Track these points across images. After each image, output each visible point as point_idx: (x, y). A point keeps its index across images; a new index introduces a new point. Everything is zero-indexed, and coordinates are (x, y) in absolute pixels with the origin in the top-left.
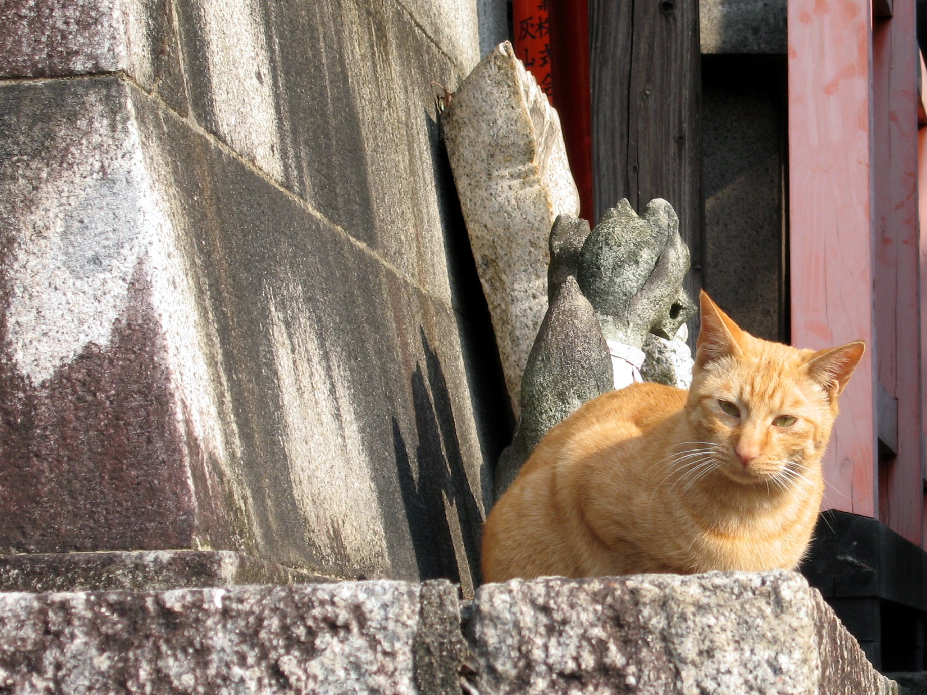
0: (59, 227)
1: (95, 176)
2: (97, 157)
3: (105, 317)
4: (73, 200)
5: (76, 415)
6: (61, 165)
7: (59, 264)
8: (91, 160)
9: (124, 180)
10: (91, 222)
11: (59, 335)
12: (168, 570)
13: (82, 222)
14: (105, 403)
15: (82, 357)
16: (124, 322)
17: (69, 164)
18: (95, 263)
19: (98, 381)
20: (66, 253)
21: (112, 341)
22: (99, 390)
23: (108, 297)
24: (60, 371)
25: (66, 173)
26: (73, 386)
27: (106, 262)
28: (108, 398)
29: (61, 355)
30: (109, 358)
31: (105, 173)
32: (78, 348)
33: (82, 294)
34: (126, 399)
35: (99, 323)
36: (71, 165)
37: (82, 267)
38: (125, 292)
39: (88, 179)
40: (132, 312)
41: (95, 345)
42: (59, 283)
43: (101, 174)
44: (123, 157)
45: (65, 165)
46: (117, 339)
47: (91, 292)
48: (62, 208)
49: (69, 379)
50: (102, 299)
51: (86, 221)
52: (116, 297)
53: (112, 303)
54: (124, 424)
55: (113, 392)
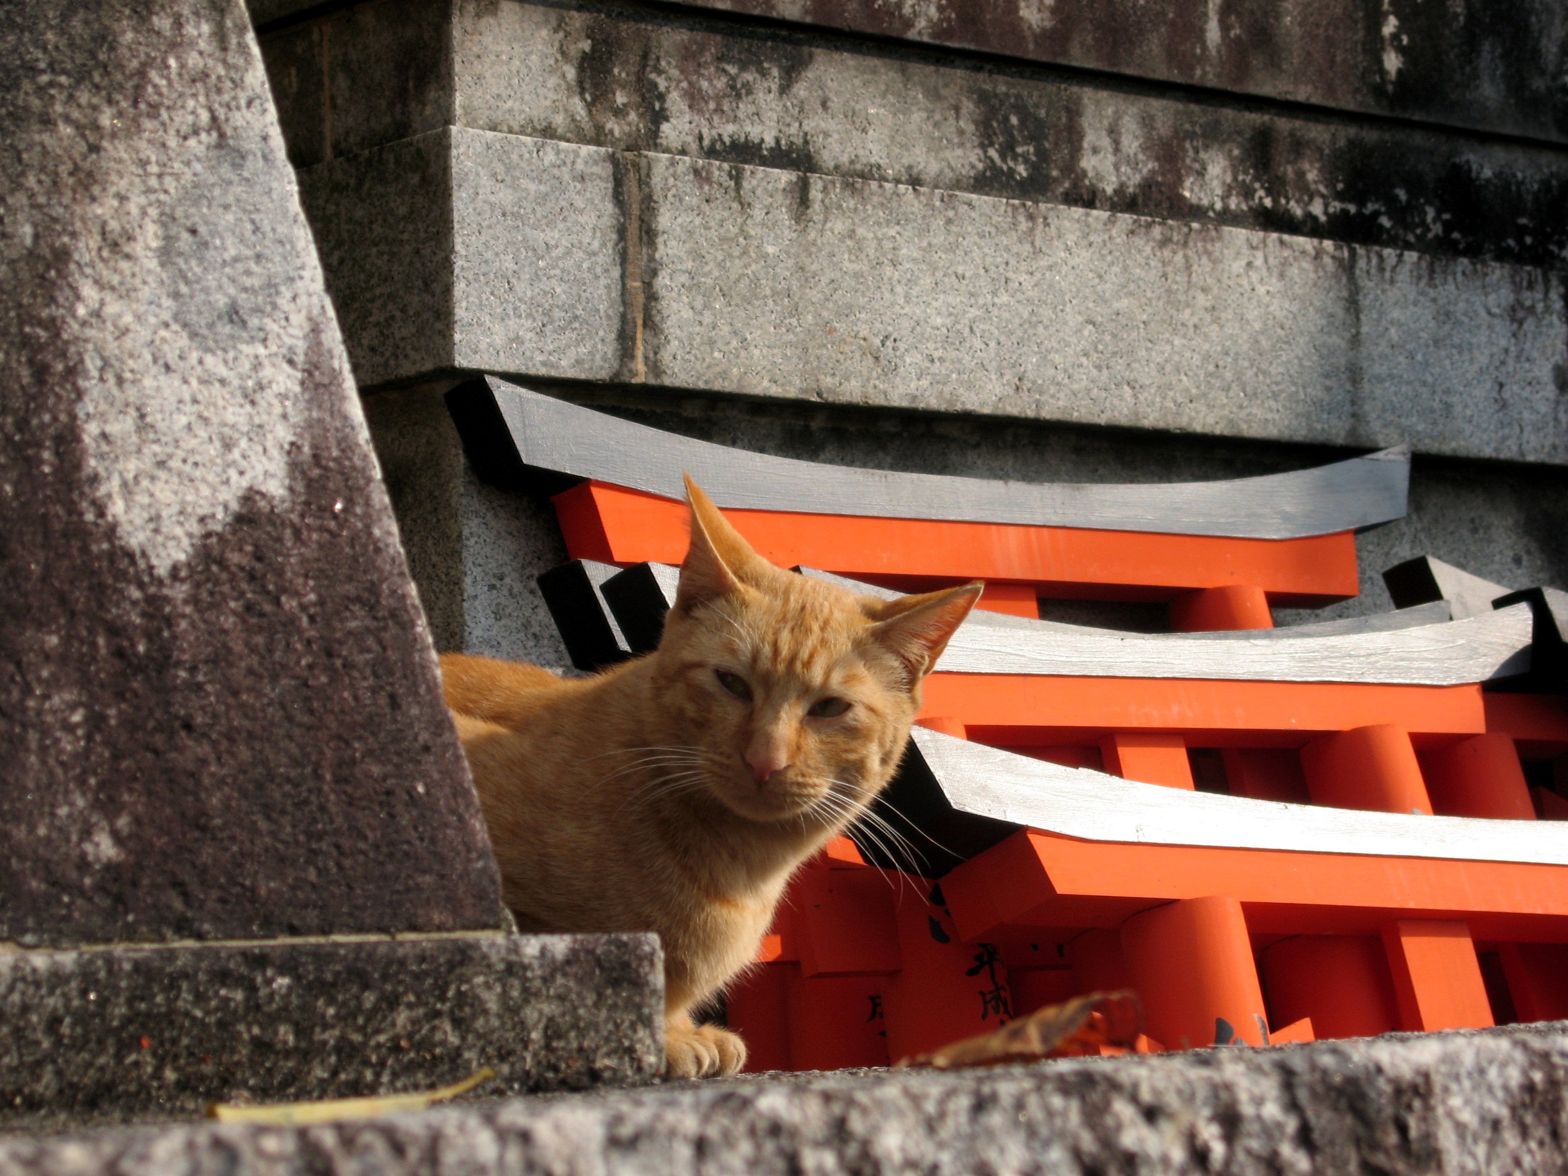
0: (150, 236)
1: (204, 136)
2: (202, 99)
3: (269, 436)
4: (170, 183)
5: (247, 644)
6: (135, 103)
7: (166, 316)
8: (191, 104)
9: (259, 154)
10: (213, 234)
11: (188, 468)
12: (565, 975)
13: (193, 232)
14: (300, 619)
15: (240, 519)
16: (306, 449)
17: (150, 105)
18: (231, 321)
19: (280, 573)
20: (176, 295)
21: (291, 489)
22: (284, 590)
23: (269, 394)
24: (205, 546)
25: (148, 124)
26: (233, 578)
27: (254, 322)
28: (303, 608)
29: (201, 512)
30: (293, 525)
31: (222, 135)
32: (230, 496)
33: (217, 385)
34: (338, 613)
35: (260, 449)
36: (154, 111)
37: (211, 326)
38: (297, 389)
39: (192, 142)
40: (317, 431)
41: (263, 495)
42: (172, 358)
43: (215, 134)
44: (249, 104)
45: (143, 106)
46: (300, 487)
47: (236, 382)
48: (153, 197)
49: (222, 563)
50: (258, 397)
51: (202, 230)
52: (283, 397)
53: (278, 410)
54: (344, 666)
55: (312, 597)
